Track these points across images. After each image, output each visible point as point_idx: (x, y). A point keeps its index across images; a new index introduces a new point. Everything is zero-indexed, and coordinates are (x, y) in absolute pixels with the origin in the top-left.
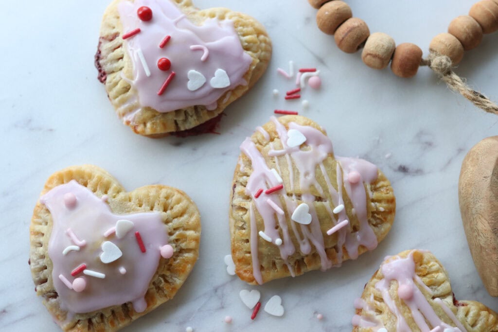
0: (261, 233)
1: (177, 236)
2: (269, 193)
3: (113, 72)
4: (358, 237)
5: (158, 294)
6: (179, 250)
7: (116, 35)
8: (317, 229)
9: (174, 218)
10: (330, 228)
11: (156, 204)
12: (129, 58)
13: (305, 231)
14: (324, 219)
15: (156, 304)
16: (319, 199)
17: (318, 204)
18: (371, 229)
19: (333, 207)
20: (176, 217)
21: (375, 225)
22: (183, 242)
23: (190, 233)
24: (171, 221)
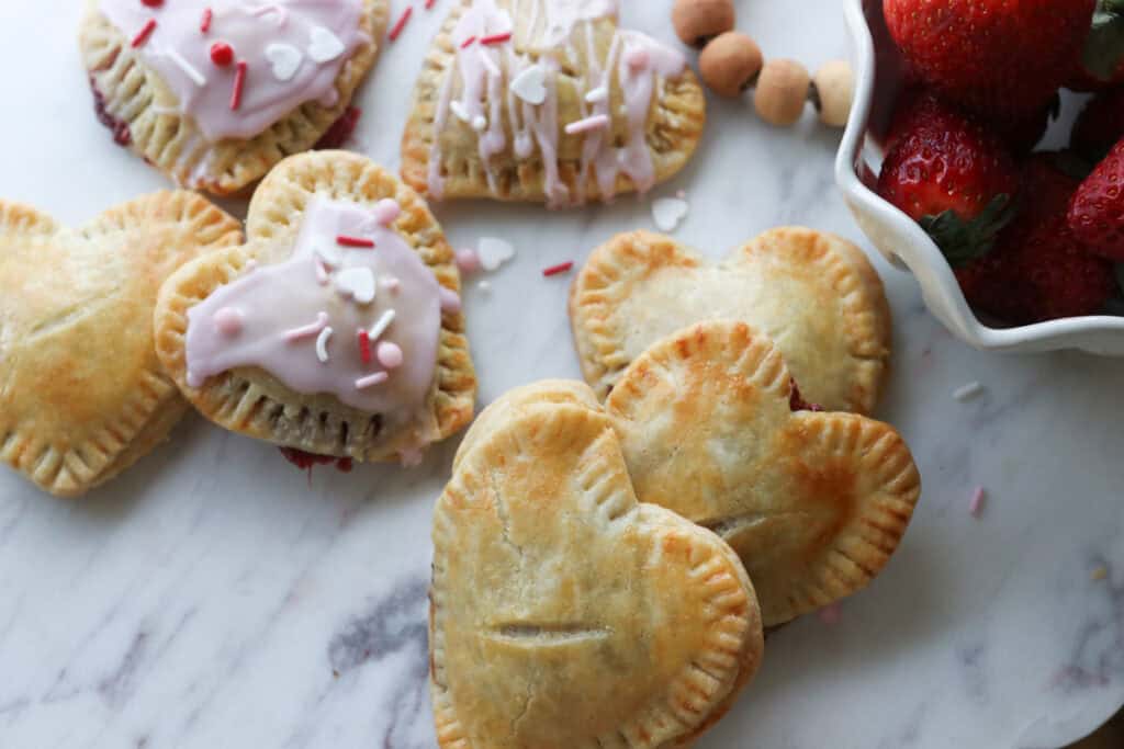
0: (455, 105)
2: (487, 42)
4: (622, 155)
8: (551, 117)
10: (574, 121)
13: (528, 113)
14: (568, 105)
16: (569, 72)
17: (564, 78)
18: (646, 151)
19: (587, 89)
21: (659, 150)
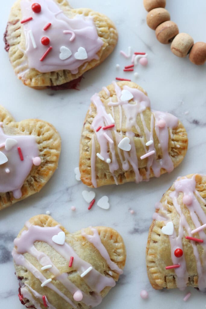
0: (98, 154)
1: (45, 152)
2: (105, 129)
3: (14, 45)
4: (161, 162)
5: (30, 188)
6: (45, 161)
7: (17, 21)
8: (134, 155)
9: (44, 141)
10: (143, 155)
11: (33, 131)
12: (24, 36)
13: (126, 155)
14: (139, 149)
15: (27, 194)
16: (138, 136)
17: (137, 138)
18: (170, 158)
19: (146, 141)
20: (46, 140)
21: (173, 156)
22: (48, 156)
23: (53, 151)
24: (42, 143)
